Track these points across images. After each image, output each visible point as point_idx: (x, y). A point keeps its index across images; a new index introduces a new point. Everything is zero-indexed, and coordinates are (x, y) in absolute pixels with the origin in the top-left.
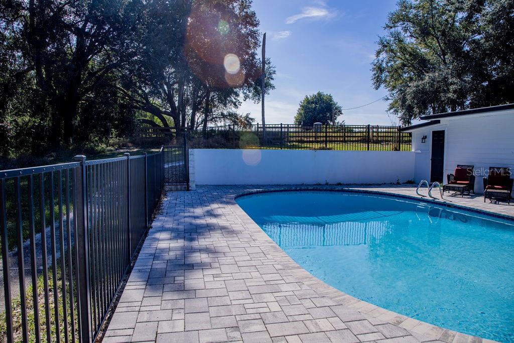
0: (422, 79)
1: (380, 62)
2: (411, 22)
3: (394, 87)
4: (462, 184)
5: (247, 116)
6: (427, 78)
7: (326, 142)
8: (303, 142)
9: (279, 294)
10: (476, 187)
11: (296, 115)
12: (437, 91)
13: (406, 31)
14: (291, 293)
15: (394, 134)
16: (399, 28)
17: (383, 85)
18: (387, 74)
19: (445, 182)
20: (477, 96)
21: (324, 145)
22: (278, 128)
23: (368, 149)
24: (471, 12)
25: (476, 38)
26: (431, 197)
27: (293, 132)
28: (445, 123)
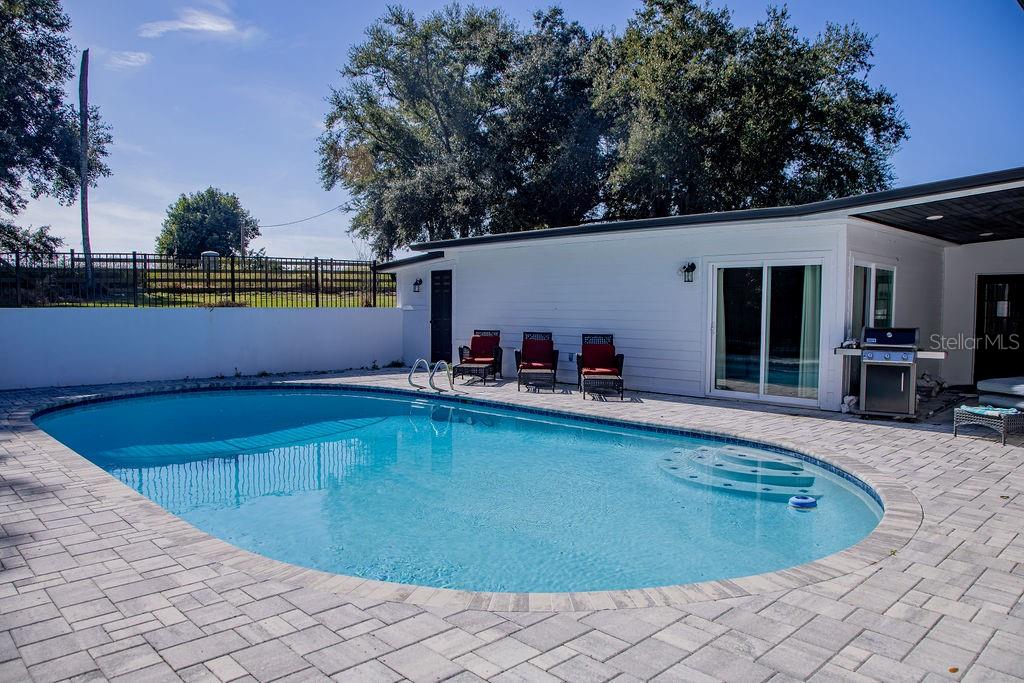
0: (411, 176)
1: (334, 137)
2: (391, 69)
3: (360, 188)
4: (483, 362)
5: (42, 234)
6: (420, 173)
7: (233, 291)
8: (180, 291)
9: (175, 592)
10: (504, 366)
11: (159, 234)
12: (436, 200)
13: (381, 84)
14: (202, 586)
15: (364, 276)
16: (369, 78)
17: (339, 183)
18: (348, 161)
19: (456, 361)
20: (501, 212)
21: (230, 298)
22: (127, 260)
23: (317, 305)
24: (489, 69)
25: (496, 112)
26: (434, 388)
27: (155, 271)
28: (453, 258)
